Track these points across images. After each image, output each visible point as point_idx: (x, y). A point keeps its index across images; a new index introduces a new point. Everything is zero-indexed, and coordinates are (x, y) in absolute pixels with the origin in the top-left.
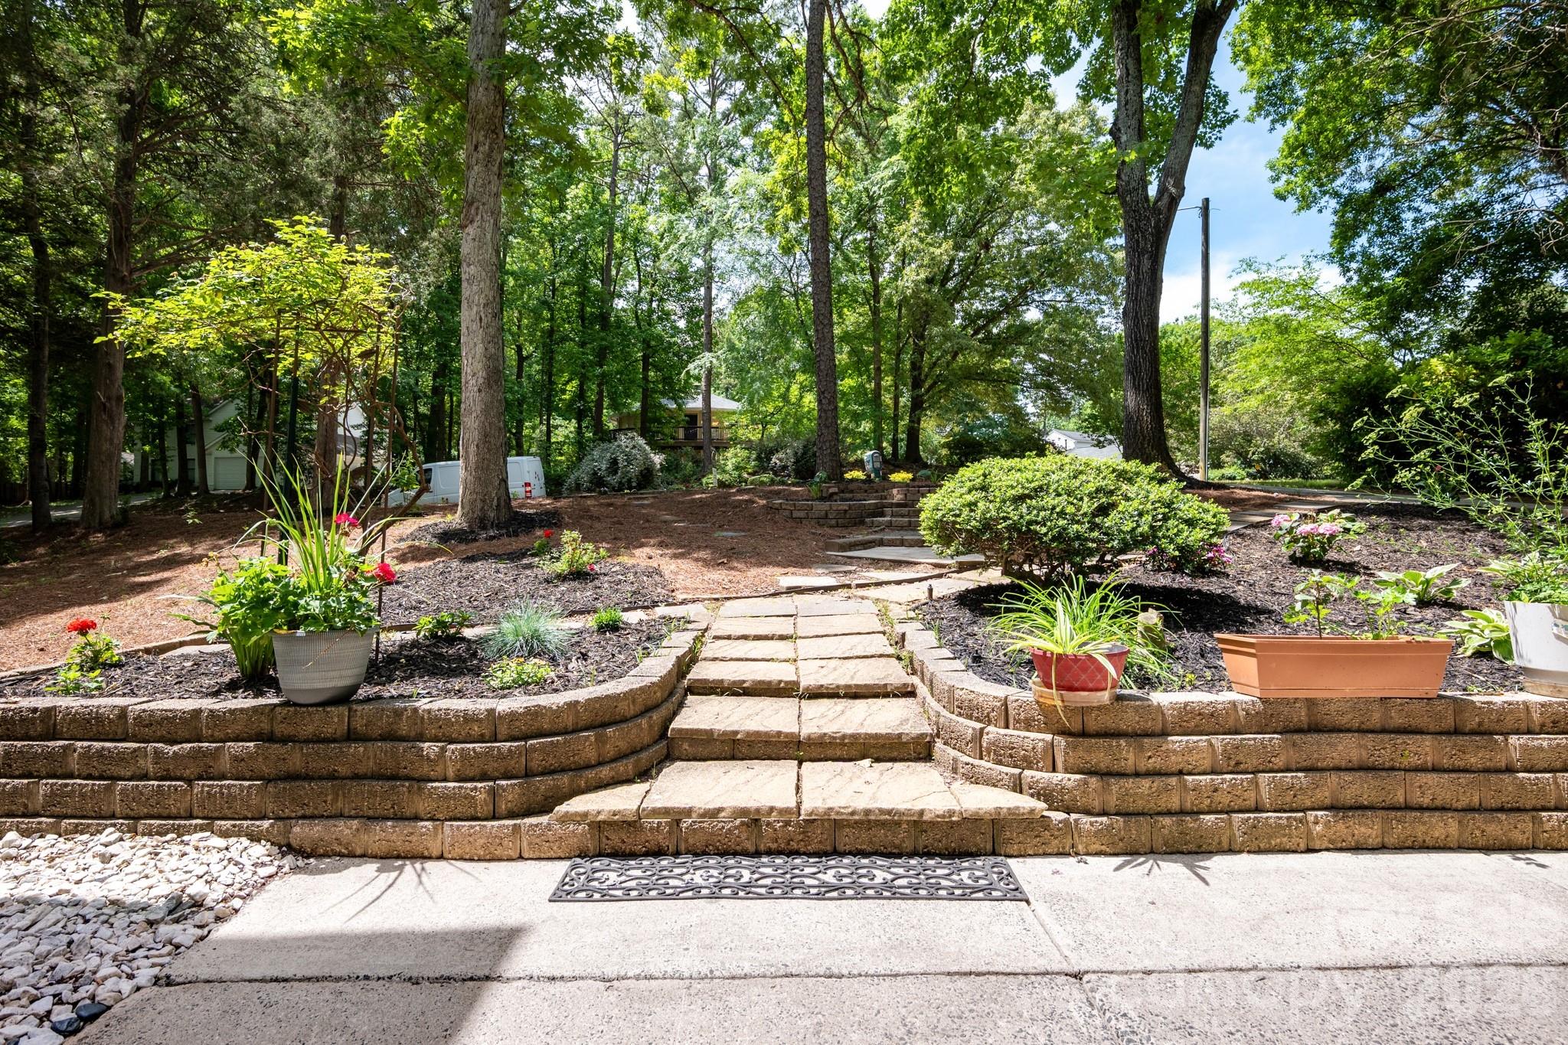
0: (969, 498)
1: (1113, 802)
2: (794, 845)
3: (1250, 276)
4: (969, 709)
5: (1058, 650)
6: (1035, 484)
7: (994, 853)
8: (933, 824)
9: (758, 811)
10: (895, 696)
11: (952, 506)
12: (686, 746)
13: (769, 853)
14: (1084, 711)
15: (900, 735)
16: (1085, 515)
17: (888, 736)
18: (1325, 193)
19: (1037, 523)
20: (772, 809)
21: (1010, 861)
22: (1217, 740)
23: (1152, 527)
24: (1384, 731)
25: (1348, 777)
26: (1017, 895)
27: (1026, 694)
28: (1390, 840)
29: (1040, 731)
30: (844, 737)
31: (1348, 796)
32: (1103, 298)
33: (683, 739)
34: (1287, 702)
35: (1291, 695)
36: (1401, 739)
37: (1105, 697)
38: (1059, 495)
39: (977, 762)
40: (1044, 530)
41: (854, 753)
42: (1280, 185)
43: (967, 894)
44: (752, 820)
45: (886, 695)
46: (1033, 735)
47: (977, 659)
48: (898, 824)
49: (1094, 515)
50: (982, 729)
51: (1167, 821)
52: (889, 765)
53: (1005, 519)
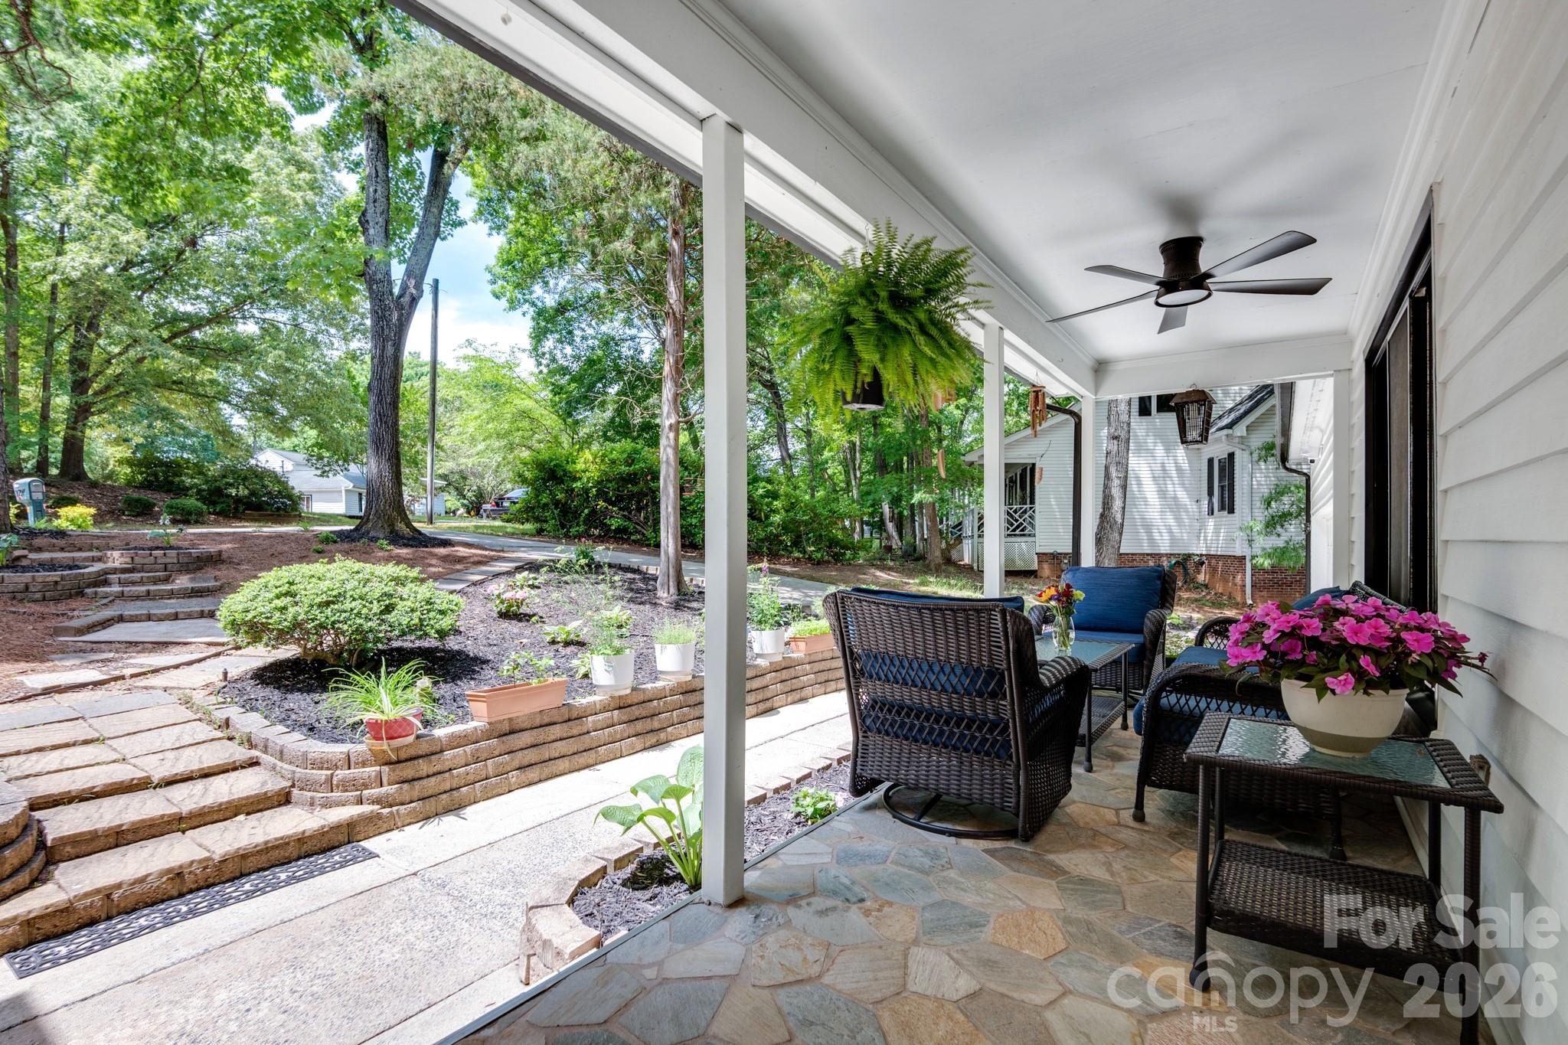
0: (279, 603)
1: (416, 794)
2: (211, 880)
3: (470, 352)
4: (320, 764)
5: (384, 718)
6: (335, 593)
7: (349, 843)
8: (311, 837)
9: (181, 867)
10: (243, 767)
11: (263, 610)
12: (68, 849)
13: (191, 891)
14: (398, 749)
15: (266, 793)
16: (375, 614)
17: (257, 795)
18: (526, 301)
19: (339, 622)
20: (192, 862)
21: (361, 843)
22: (468, 749)
23: (420, 619)
24: (541, 726)
25: (526, 752)
26: (372, 855)
27: (361, 747)
28: (543, 777)
29: (372, 766)
30: (221, 804)
31: (526, 762)
32: (333, 331)
33: (65, 844)
34: (500, 722)
35: (502, 718)
36: (547, 728)
37: (411, 739)
38: (354, 600)
39: (329, 795)
40: (345, 627)
41: (228, 814)
42: (497, 287)
43: (343, 864)
44: (177, 874)
45: (235, 769)
46: (367, 769)
47: (312, 729)
48: (288, 844)
49: (382, 612)
50: (332, 774)
51: (444, 796)
52: (259, 814)
53: (313, 620)
